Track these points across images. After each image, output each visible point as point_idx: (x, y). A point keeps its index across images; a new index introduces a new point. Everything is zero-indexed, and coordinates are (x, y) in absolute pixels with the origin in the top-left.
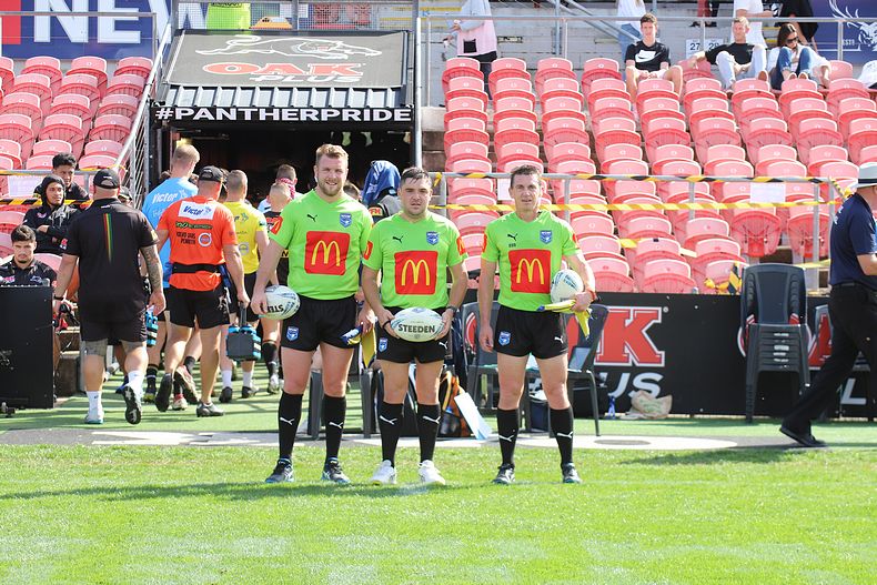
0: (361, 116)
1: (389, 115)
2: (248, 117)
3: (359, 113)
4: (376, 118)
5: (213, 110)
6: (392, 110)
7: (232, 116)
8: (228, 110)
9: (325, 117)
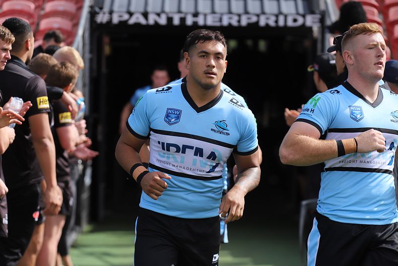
0: (277, 22)
1: (300, 21)
2: (176, 22)
3: (273, 18)
4: (290, 23)
5: (145, 15)
6: (304, 16)
7: (163, 21)
8: (158, 15)
9: (244, 22)
